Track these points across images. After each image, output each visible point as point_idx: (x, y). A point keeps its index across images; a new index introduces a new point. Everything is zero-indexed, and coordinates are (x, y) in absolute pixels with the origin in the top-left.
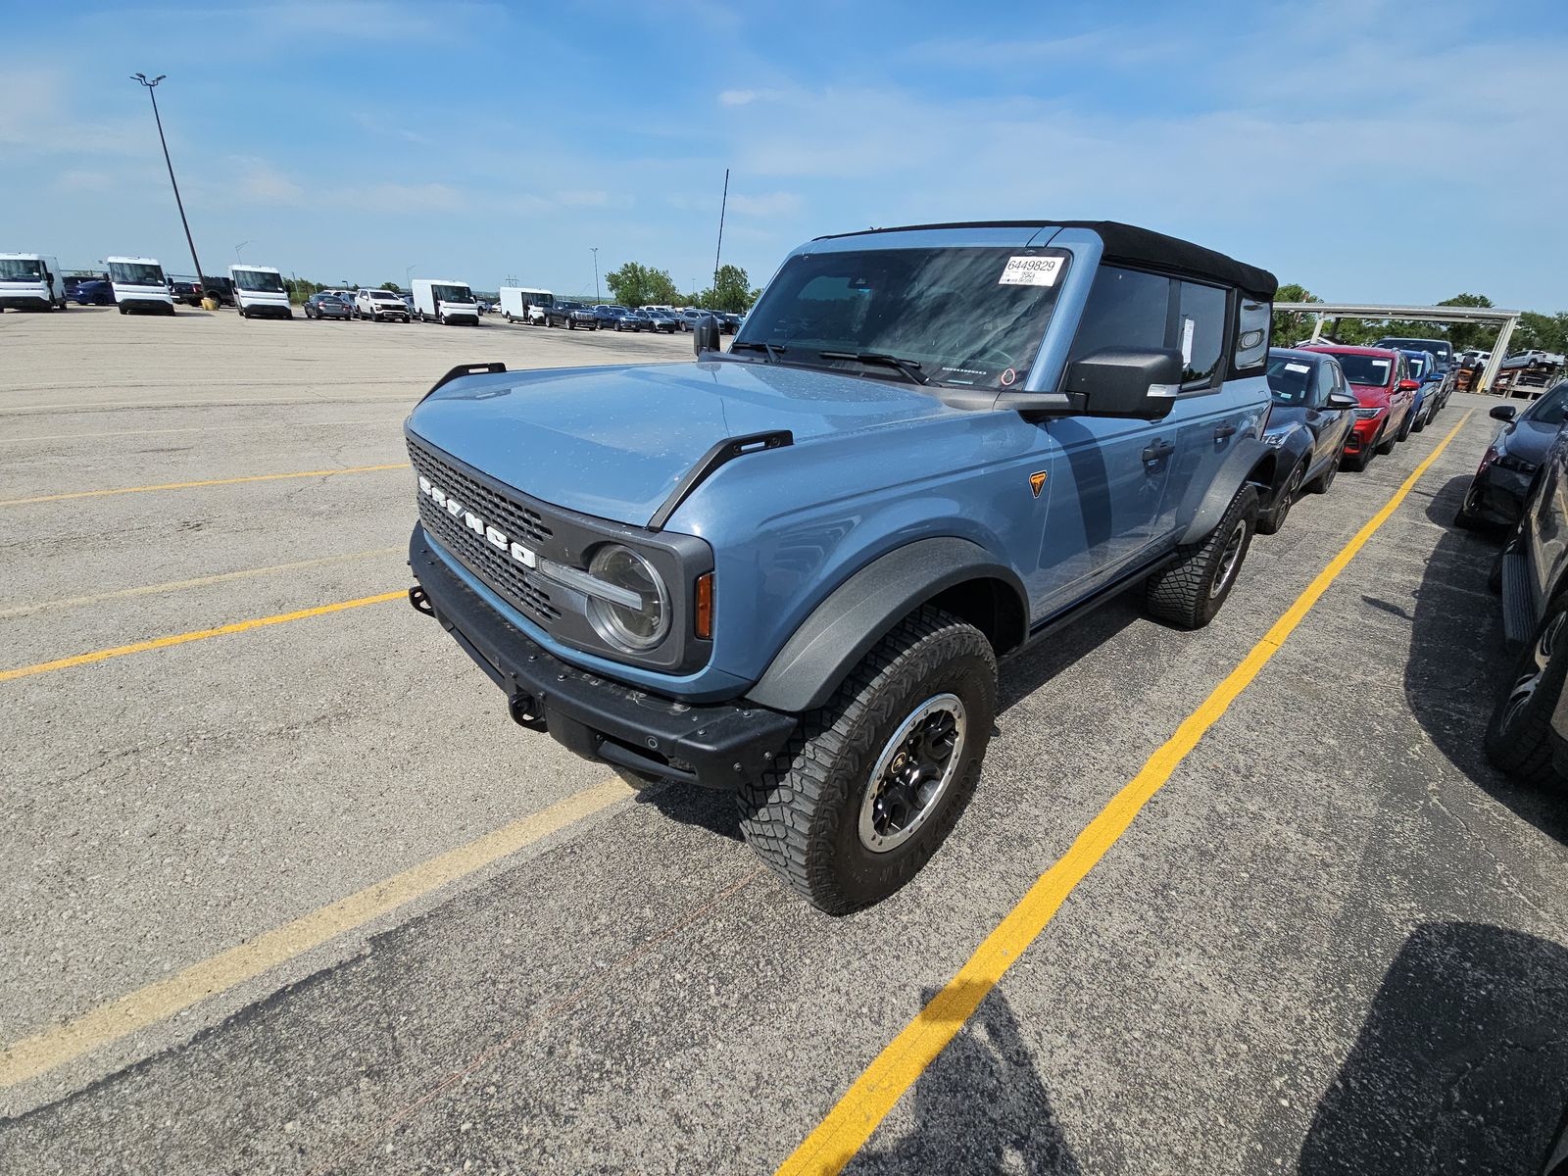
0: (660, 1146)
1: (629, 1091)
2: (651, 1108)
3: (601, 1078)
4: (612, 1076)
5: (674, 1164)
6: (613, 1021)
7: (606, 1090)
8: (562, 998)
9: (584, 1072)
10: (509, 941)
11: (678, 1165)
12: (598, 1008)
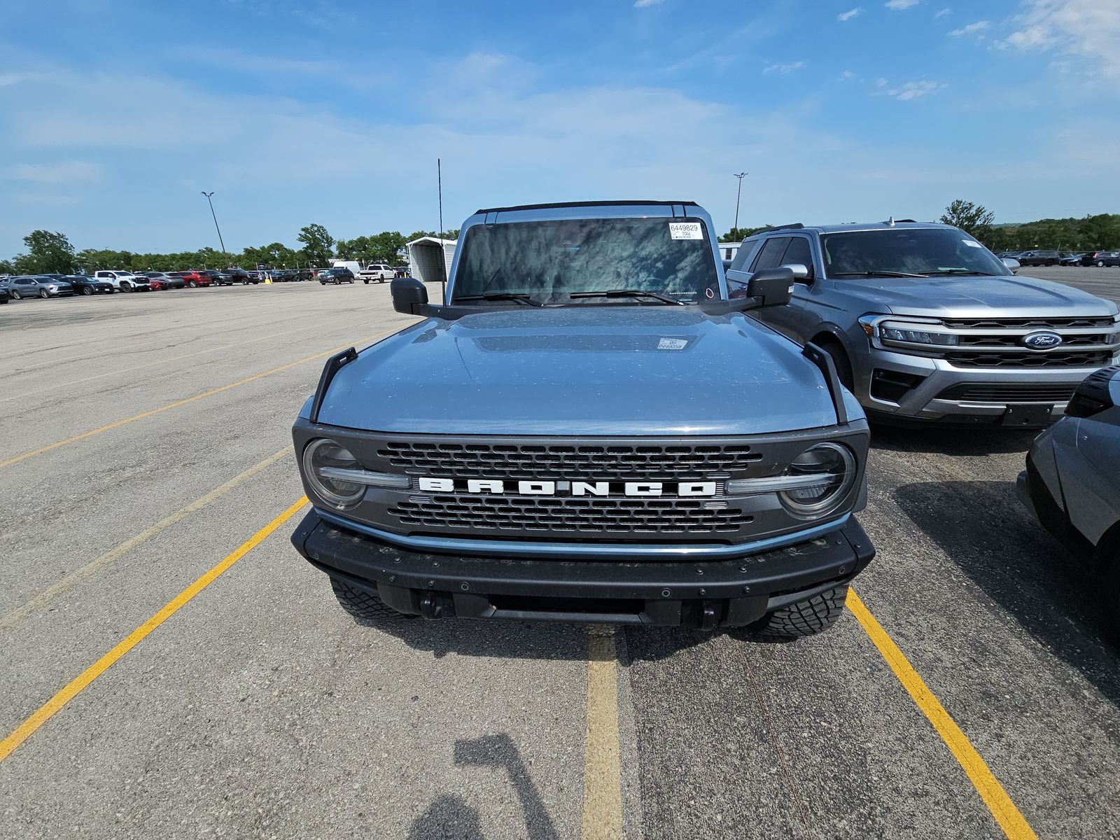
0: (933, 813)
1: (888, 810)
2: (905, 805)
3: (873, 821)
4: (874, 813)
5: (946, 812)
6: (828, 789)
7: (883, 822)
8: (794, 809)
9: (864, 828)
10: (719, 817)
11: (947, 810)
12: (813, 792)
